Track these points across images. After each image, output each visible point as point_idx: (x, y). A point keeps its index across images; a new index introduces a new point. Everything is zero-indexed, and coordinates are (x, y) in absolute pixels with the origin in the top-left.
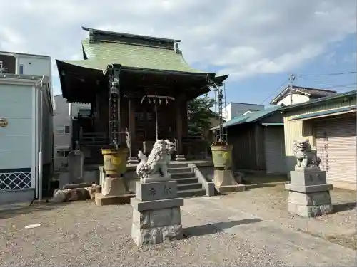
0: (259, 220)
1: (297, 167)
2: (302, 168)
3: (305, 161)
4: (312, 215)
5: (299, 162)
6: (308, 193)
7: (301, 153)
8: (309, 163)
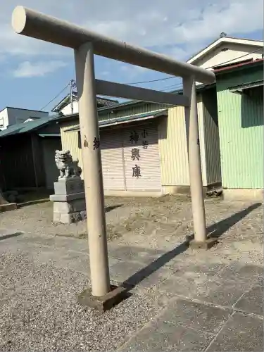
0: (19, 234)
1: (60, 178)
2: (64, 179)
3: (67, 171)
4: (73, 221)
5: (62, 174)
6: (69, 201)
7: (63, 164)
8: (70, 173)
